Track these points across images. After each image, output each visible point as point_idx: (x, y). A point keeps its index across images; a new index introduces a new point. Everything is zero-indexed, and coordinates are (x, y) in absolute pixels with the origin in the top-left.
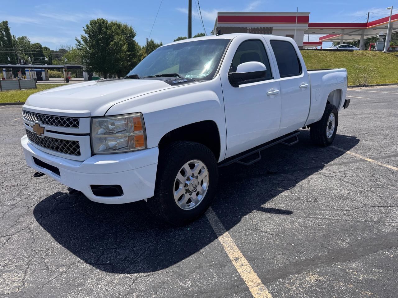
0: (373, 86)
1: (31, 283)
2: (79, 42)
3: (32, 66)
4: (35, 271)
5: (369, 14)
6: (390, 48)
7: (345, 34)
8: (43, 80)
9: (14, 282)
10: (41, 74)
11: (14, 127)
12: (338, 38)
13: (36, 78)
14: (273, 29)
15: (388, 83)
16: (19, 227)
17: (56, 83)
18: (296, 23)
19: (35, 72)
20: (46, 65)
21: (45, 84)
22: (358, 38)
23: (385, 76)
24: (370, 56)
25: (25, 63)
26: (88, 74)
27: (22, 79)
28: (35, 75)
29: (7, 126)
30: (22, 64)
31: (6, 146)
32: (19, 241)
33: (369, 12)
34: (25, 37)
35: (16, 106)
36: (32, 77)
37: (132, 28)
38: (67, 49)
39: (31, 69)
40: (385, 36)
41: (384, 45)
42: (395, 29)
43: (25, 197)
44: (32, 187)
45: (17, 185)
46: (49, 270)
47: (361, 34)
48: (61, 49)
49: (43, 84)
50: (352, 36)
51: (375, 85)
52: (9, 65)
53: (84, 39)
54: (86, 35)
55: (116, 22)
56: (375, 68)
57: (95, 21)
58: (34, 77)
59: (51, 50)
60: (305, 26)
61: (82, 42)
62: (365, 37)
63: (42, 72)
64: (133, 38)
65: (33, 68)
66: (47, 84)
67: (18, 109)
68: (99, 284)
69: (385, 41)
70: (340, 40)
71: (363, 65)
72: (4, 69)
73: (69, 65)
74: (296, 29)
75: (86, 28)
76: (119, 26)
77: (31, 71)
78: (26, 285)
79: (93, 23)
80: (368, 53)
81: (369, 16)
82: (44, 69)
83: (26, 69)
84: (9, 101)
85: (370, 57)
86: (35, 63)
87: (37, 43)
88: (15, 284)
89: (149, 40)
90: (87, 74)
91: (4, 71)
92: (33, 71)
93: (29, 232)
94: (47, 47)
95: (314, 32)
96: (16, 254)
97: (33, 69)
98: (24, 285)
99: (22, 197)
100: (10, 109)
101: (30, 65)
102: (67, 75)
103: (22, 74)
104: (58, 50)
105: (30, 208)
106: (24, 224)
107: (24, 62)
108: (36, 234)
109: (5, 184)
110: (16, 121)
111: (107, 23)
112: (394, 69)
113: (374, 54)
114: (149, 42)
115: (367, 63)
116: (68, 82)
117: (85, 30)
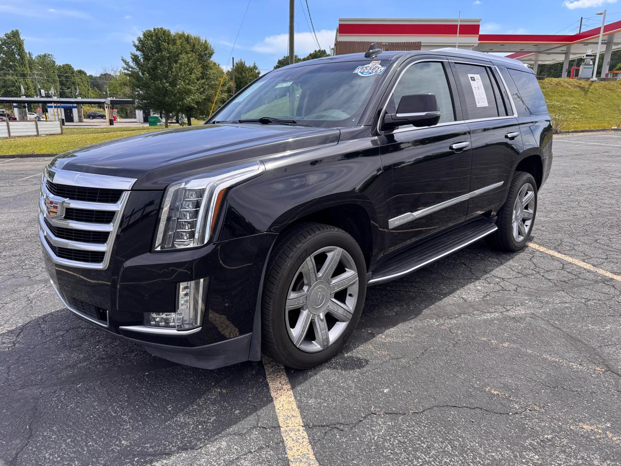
0: (569, 132)
1: (23, 344)
2: (126, 65)
3: (58, 100)
4: (29, 334)
5: (582, 20)
6: (610, 74)
7: (540, 52)
8: (75, 121)
9: (4, 343)
10: (71, 112)
11: (23, 188)
12: (530, 58)
13: (64, 118)
14: (422, 44)
15: (592, 129)
16: (15, 296)
17: (93, 127)
18: (458, 35)
19: (63, 109)
20: (79, 99)
21: (77, 127)
22: (561, 58)
23: (591, 118)
24: (569, 87)
25: (48, 96)
26: (144, 113)
27: (42, 119)
28: (62, 113)
29: (13, 186)
30: (43, 97)
31: (9, 211)
32: (14, 309)
33: (582, 18)
34: (49, 55)
35: (29, 159)
36: (57, 117)
37: (208, 41)
38: (112, 73)
39: (55, 105)
40: (595, 56)
41: (594, 69)
42: (618, 44)
43: (27, 267)
44: (38, 257)
45: (20, 255)
46: (44, 334)
47: (565, 52)
48: (103, 74)
49: (73, 127)
50: (552, 55)
51: (572, 132)
52: (24, 98)
53: (135, 59)
54: (138, 53)
55: (183, 33)
56: (576, 106)
57: (150, 31)
58: (60, 117)
59: (88, 75)
60: (474, 40)
61: (132, 64)
62: (572, 57)
63: (73, 109)
64: (210, 57)
65: (59, 103)
66: (80, 128)
67: (32, 163)
68: (98, 345)
69: (594, 63)
70: (533, 61)
71: (558, 101)
72: (15, 104)
73: (114, 99)
74: (457, 45)
75: (137, 43)
76: (187, 39)
77: (55, 107)
78: (17, 345)
79: (148, 35)
80: (568, 83)
81: (582, 24)
82: (75, 105)
83: (48, 105)
84: (19, 151)
85: (569, 89)
86: (62, 95)
87: (67, 65)
88: (5, 345)
89: (237, 61)
90: (141, 112)
91: (15, 107)
92: (59, 107)
93: (27, 300)
94: (82, 70)
95: (491, 48)
96: (9, 320)
97: (59, 105)
98: (14, 346)
99: (24, 267)
100: (21, 163)
101: (55, 99)
102: (111, 113)
103: (43, 112)
104: (98, 75)
105: (32, 279)
106: (22, 294)
107: (45, 93)
108: (36, 302)
109: (4, 254)
110: (27, 180)
111: (169, 35)
112: (606, 107)
113: (576, 84)
114: (237, 64)
115: (564, 98)
116: (113, 125)
117: (135, 46)
